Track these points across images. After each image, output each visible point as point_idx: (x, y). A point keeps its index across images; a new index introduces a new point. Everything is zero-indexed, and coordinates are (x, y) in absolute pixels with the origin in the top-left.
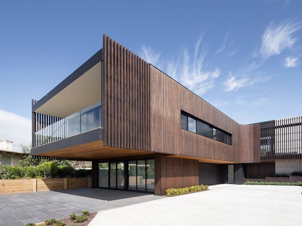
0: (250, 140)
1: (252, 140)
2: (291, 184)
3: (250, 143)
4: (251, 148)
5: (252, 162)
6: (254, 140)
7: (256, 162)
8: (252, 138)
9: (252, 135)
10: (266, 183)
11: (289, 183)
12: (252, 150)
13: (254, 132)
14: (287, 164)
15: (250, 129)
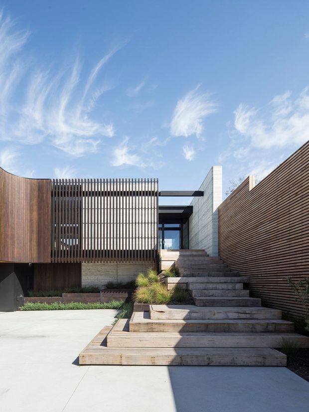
0: (31, 213)
1: (35, 214)
2: (102, 305)
3: (31, 220)
4: (32, 231)
5: (35, 261)
6: (39, 214)
7: (42, 261)
8: (35, 208)
9: (35, 201)
10: (62, 306)
11: (98, 305)
12: (35, 236)
13: (39, 196)
14: (99, 268)
15: (31, 187)
